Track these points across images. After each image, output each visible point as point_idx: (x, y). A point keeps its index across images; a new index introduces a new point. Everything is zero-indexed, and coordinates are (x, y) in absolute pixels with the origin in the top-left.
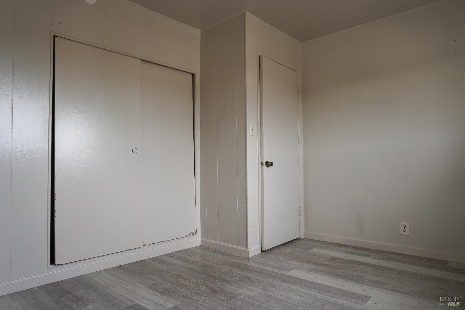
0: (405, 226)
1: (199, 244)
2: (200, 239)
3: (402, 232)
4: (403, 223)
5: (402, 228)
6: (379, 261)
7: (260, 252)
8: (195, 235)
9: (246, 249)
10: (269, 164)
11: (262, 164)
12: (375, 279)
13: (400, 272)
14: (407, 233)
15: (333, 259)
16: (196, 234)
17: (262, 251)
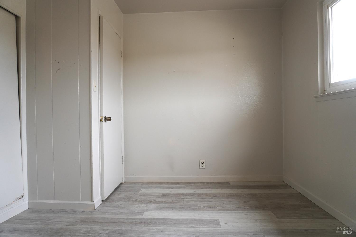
0: (203, 162)
1: (26, 207)
2: (27, 202)
3: (201, 167)
4: (201, 161)
5: (201, 164)
6: (194, 190)
7: (101, 202)
8: (22, 198)
9: (91, 203)
10: (108, 119)
11: (101, 119)
12: (206, 204)
13: (214, 196)
14: (204, 167)
15: (164, 195)
16: (24, 197)
17: (102, 201)
